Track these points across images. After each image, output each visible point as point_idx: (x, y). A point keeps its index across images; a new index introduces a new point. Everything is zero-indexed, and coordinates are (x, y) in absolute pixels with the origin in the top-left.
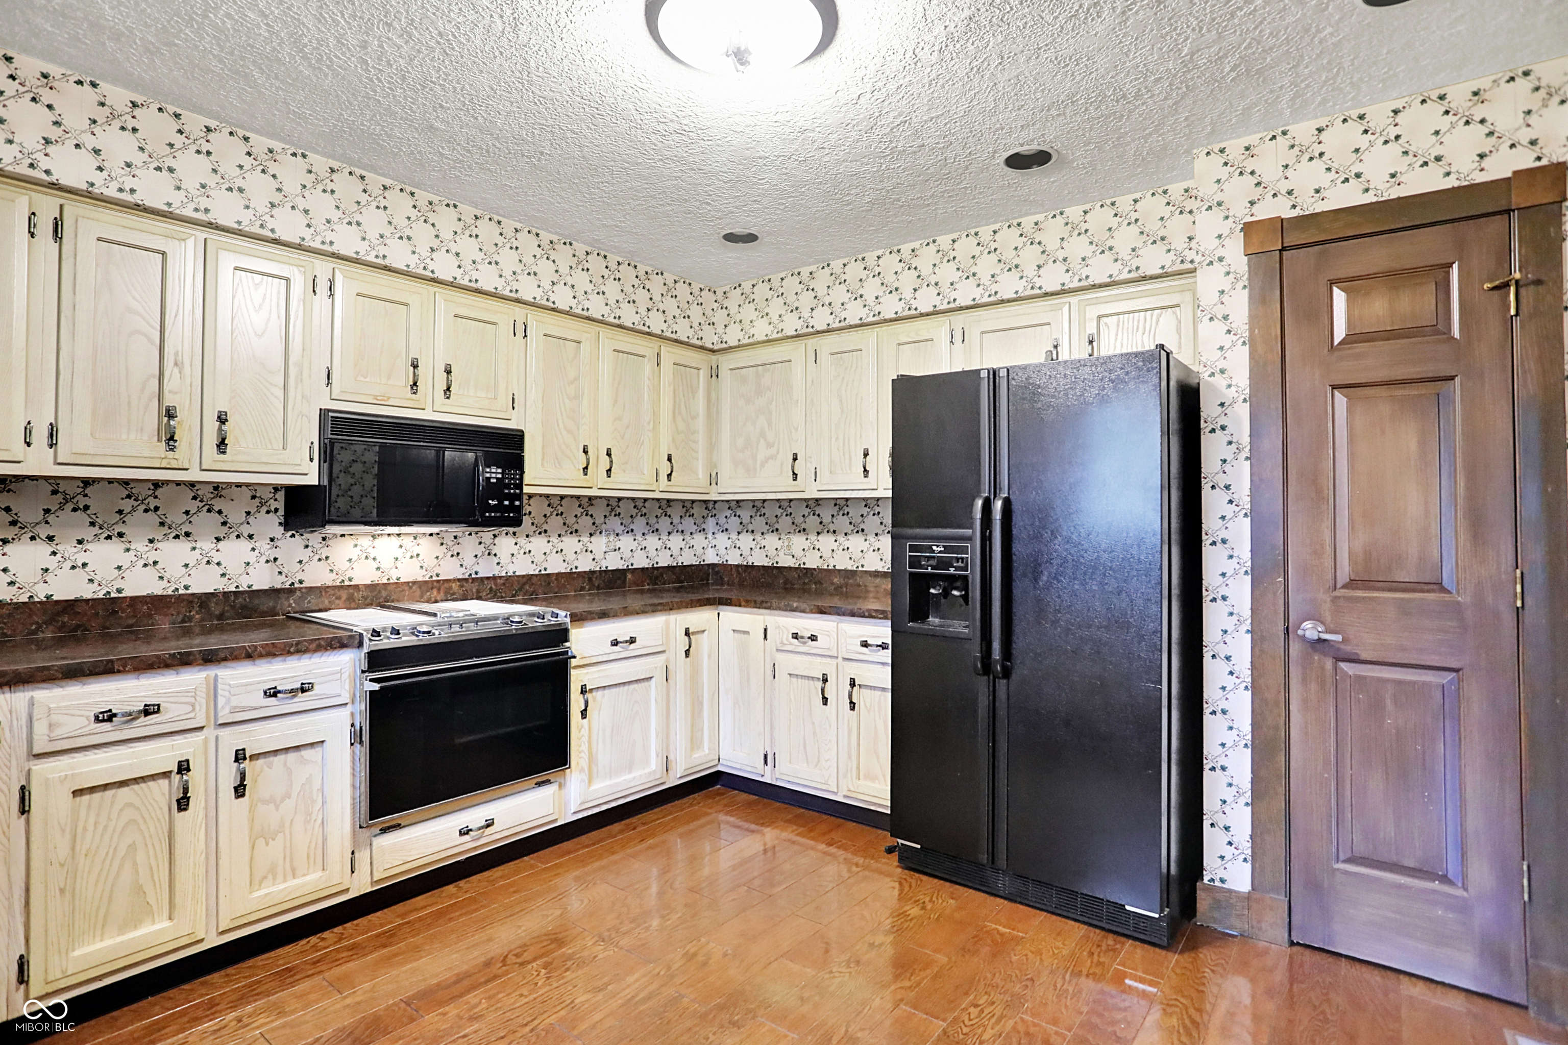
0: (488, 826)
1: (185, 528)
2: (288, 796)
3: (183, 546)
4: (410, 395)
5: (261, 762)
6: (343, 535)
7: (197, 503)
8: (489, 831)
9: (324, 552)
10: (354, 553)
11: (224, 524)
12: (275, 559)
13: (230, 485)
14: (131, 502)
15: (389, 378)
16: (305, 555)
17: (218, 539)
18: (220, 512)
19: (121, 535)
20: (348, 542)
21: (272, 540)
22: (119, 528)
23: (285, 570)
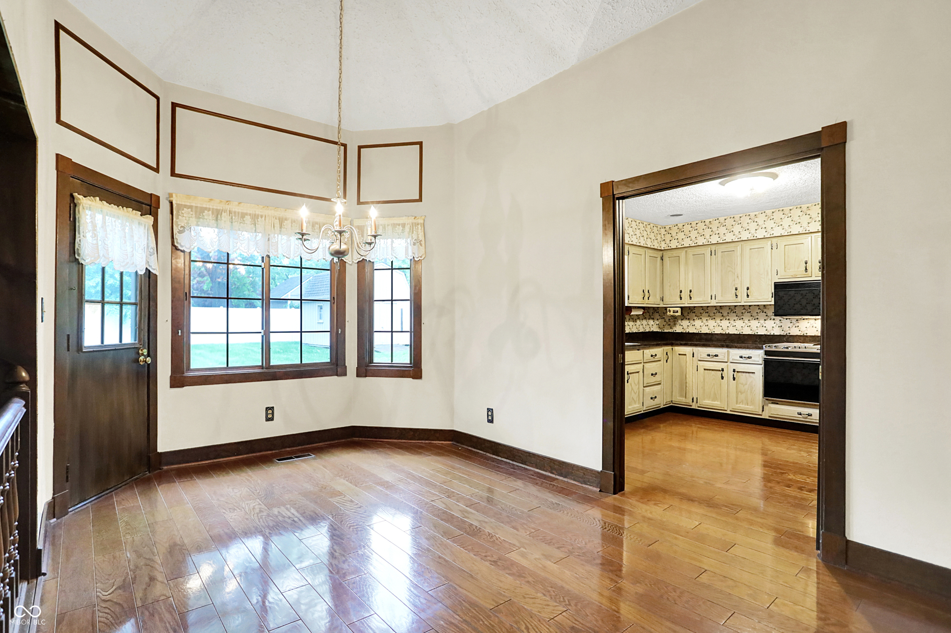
0: (809, 415)
1: (757, 317)
2: (746, 384)
3: (756, 321)
4: (805, 273)
5: (740, 374)
6: (804, 319)
7: (760, 310)
8: (809, 417)
9: (797, 324)
10: (808, 325)
11: (767, 316)
12: (781, 326)
13: (768, 305)
14: (744, 310)
15: (798, 269)
16: (791, 325)
17: (765, 320)
18: (765, 312)
19: (742, 319)
20: (806, 321)
21: (780, 320)
22: (742, 317)
23: (784, 330)
